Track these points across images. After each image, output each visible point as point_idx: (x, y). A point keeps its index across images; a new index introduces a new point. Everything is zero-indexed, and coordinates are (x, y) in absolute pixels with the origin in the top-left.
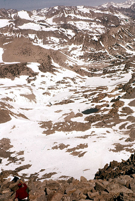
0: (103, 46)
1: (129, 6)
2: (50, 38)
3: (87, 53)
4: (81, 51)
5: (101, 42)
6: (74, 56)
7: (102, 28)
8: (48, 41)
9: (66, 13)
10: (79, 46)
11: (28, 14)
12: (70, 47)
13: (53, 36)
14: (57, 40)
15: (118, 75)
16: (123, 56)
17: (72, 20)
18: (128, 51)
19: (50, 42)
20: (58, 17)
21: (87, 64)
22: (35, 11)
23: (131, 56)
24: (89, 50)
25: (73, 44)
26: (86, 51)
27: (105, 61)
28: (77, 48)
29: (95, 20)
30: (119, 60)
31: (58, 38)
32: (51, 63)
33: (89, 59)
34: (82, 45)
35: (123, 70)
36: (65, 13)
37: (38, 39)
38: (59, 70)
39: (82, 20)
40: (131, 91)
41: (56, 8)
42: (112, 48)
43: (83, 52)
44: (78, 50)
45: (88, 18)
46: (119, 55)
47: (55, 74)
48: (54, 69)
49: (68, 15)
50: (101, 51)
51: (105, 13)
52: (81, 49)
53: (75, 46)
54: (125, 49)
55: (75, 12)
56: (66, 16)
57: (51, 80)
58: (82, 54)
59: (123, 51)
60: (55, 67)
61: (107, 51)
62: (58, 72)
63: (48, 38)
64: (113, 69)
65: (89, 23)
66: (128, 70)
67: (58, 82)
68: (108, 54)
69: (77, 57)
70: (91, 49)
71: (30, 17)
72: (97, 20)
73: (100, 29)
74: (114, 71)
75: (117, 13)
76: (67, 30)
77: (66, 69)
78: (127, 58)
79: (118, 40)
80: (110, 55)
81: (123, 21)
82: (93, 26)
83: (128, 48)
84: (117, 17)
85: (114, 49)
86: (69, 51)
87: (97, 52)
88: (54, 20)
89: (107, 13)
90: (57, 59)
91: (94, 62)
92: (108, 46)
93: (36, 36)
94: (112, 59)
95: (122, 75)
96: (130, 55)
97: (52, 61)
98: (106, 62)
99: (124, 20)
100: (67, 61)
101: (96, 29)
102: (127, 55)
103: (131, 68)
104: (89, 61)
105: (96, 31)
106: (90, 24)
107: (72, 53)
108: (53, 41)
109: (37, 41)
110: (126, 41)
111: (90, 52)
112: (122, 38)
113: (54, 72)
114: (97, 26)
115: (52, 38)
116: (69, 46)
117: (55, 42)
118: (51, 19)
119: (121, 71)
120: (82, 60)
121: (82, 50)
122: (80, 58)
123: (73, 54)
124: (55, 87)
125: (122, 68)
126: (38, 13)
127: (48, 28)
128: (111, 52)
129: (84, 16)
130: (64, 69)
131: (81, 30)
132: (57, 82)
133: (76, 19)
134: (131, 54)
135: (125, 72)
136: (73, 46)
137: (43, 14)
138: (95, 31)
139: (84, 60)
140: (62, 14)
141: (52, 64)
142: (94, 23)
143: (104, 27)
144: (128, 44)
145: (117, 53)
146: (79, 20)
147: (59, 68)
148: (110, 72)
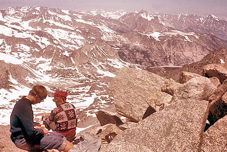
0: (74, 62)
1: (118, 17)
2: (20, 46)
3: (56, 69)
4: (49, 65)
5: (71, 58)
6: (40, 70)
7: (81, 40)
8: (17, 49)
9: (45, 18)
10: (47, 60)
11: (1, 14)
12: (38, 60)
13: (24, 44)
14: (27, 48)
15: (80, 98)
16: (92, 76)
17: (50, 27)
18: (100, 71)
19: (19, 50)
20: (35, 21)
21: (53, 80)
22: (13, 9)
23: (102, 77)
24: (58, 65)
25: (41, 57)
26: (55, 66)
27: (73, 79)
28: (45, 62)
29: (75, 30)
30: (88, 80)
31: (29, 46)
32: (9, 78)
33: (56, 75)
34: (51, 60)
35: (87, 93)
36: (43, 18)
37: (6, 45)
38: (16, 87)
39: (61, 28)
40: (85, 119)
41: (38, 9)
42: (82, 66)
43: (51, 67)
44: (46, 63)
45: (68, 27)
46: (89, 74)
47: (11, 92)
48: (11, 85)
49: (47, 20)
50: (70, 68)
51: (88, 23)
52: (49, 63)
53: (43, 59)
54: (96, 69)
55: (54, 18)
56: (45, 21)
57: (5, 98)
58: (50, 68)
59: (94, 70)
60: (12, 83)
61: (77, 69)
62: (15, 89)
63: (18, 45)
64: (77, 91)
65: (69, 32)
66: (92, 93)
67: (12, 101)
68: (77, 72)
69: (44, 72)
70: (60, 65)
71: (3, 17)
72: (77, 30)
73: (79, 40)
74: (77, 93)
75: (101, 25)
76: (42, 38)
77: (25, 87)
78: (97, 79)
79: (90, 58)
80: (80, 73)
81: (105, 34)
82: (72, 36)
83: (100, 67)
84: (99, 29)
85: (85, 67)
86: (35, 64)
87: (66, 68)
88: (30, 25)
89: (90, 23)
90: (17, 75)
91: (61, 79)
92: (79, 63)
93: (5, 42)
94: (80, 78)
95: (84, 98)
96: (100, 75)
97: (10, 76)
98: (74, 81)
99: (107, 34)
100: (28, 77)
101: (75, 40)
102: (97, 75)
103: (95, 91)
104: (56, 77)
105: (75, 42)
106: (69, 34)
107: (38, 66)
108: (23, 49)
109: (5, 47)
110: (98, 60)
111: (58, 68)
112: (95, 56)
113: (10, 90)
114: (76, 37)
115: (22, 45)
116: (37, 58)
117: (25, 50)
118: (28, 22)
119: (84, 94)
120: (48, 75)
121: (51, 65)
122: (47, 73)
123: (40, 68)
124: (7, 106)
125: (87, 91)
126: (17, 11)
127: (20, 33)
128: (81, 70)
129: (64, 24)
130: (23, 86)
131: (58, 39)
132: (10, 100)
133: (54, 27)
134: (102, 74)
135: (88, 95)
136: (41, 59)
137: (22, 13)
138: (73, 42)
139: (51, 75)
140: (40, 19)
141: (9, 80)
142: (73, 33)
143: (84, 38)
144: (100, 63)
145: (88, 72)
146: (58, 27)
147: (17, 85)
148: (73, 93)
